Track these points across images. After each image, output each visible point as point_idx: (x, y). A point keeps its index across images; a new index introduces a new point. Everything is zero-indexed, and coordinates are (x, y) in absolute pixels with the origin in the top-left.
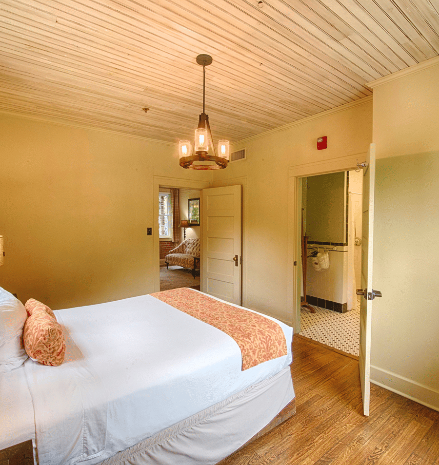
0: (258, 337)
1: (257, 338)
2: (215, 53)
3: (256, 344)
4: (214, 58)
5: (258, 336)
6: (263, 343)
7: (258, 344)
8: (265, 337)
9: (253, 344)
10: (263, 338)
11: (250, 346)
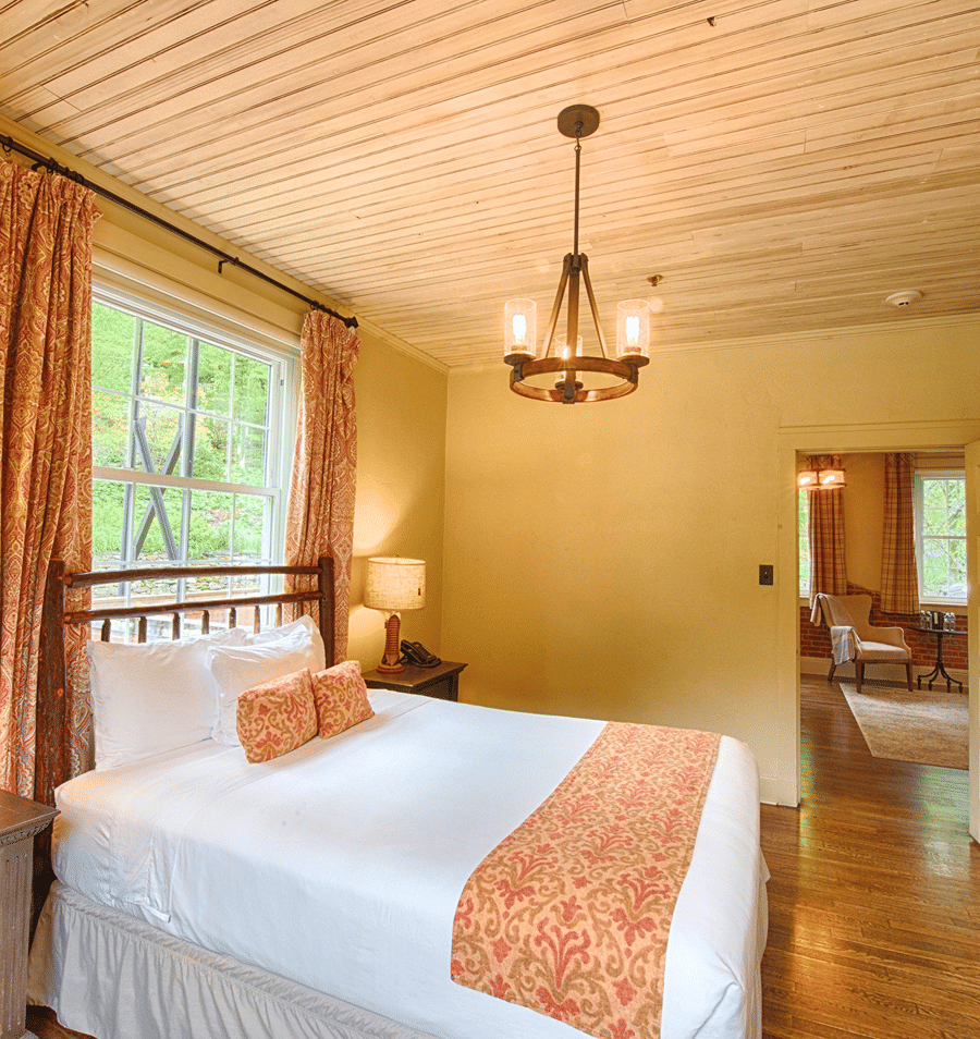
0: (540, 917)
1: (532, 916)
2: (575, 92)
3: (516, 929)
4: (589, 101)
5: (546, 912)
6: (545, 944)
7: (522, 935)
8: (565, 931)
9: (504, 923)
10: (557, 931)
11: (491, 922)
